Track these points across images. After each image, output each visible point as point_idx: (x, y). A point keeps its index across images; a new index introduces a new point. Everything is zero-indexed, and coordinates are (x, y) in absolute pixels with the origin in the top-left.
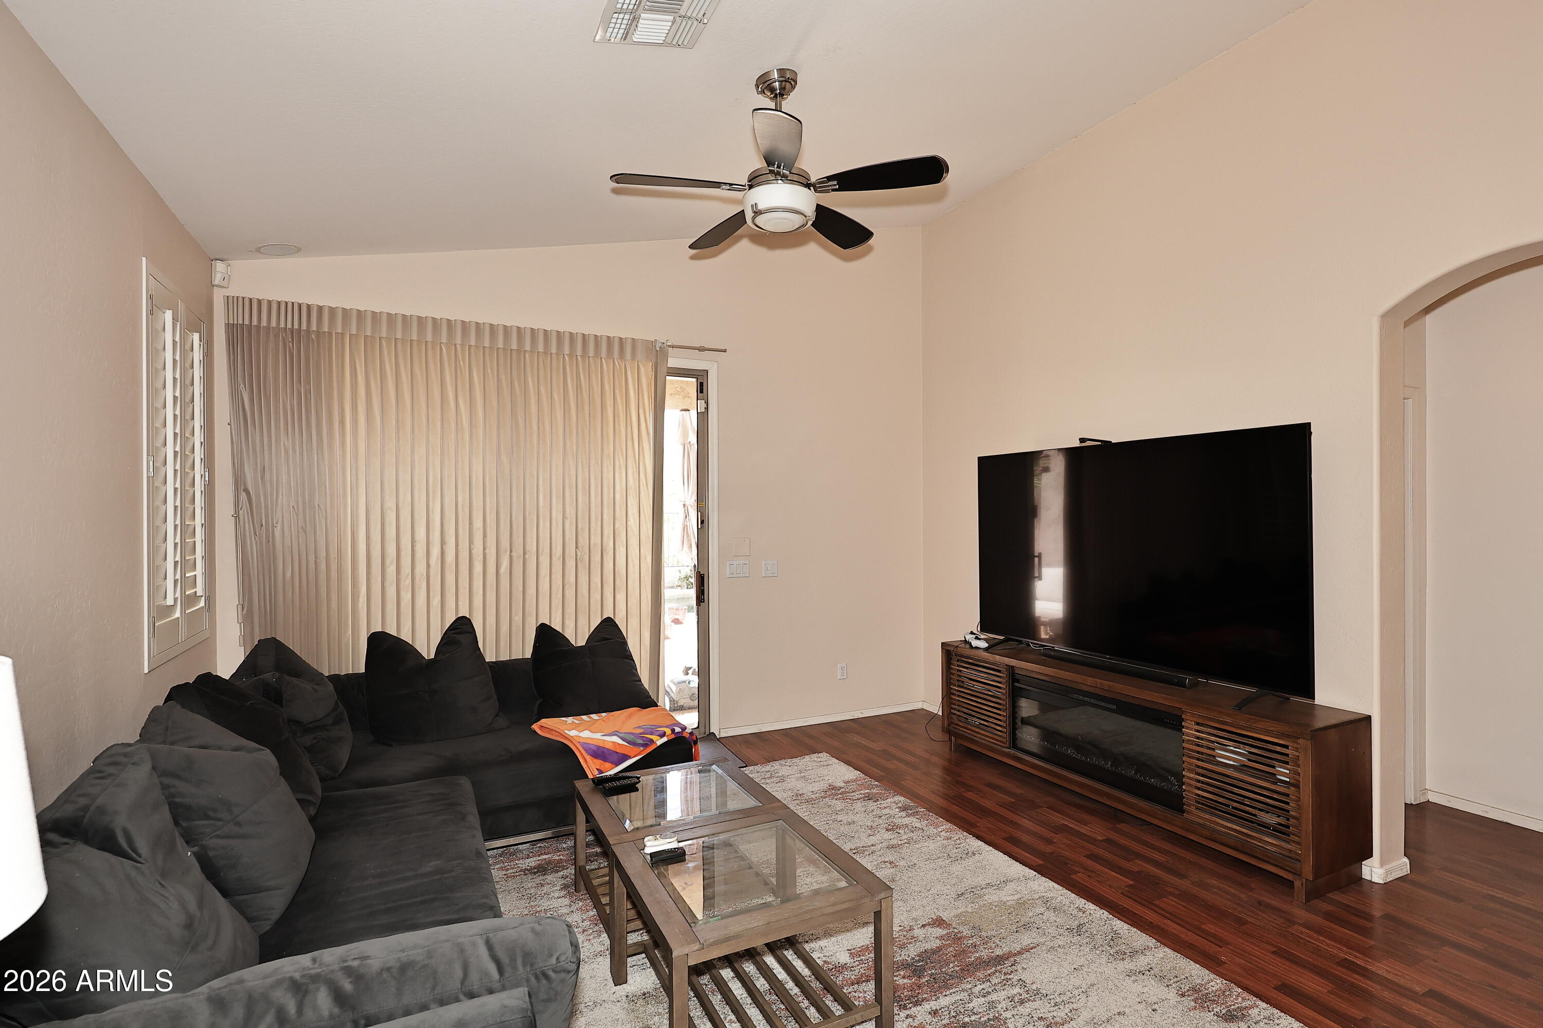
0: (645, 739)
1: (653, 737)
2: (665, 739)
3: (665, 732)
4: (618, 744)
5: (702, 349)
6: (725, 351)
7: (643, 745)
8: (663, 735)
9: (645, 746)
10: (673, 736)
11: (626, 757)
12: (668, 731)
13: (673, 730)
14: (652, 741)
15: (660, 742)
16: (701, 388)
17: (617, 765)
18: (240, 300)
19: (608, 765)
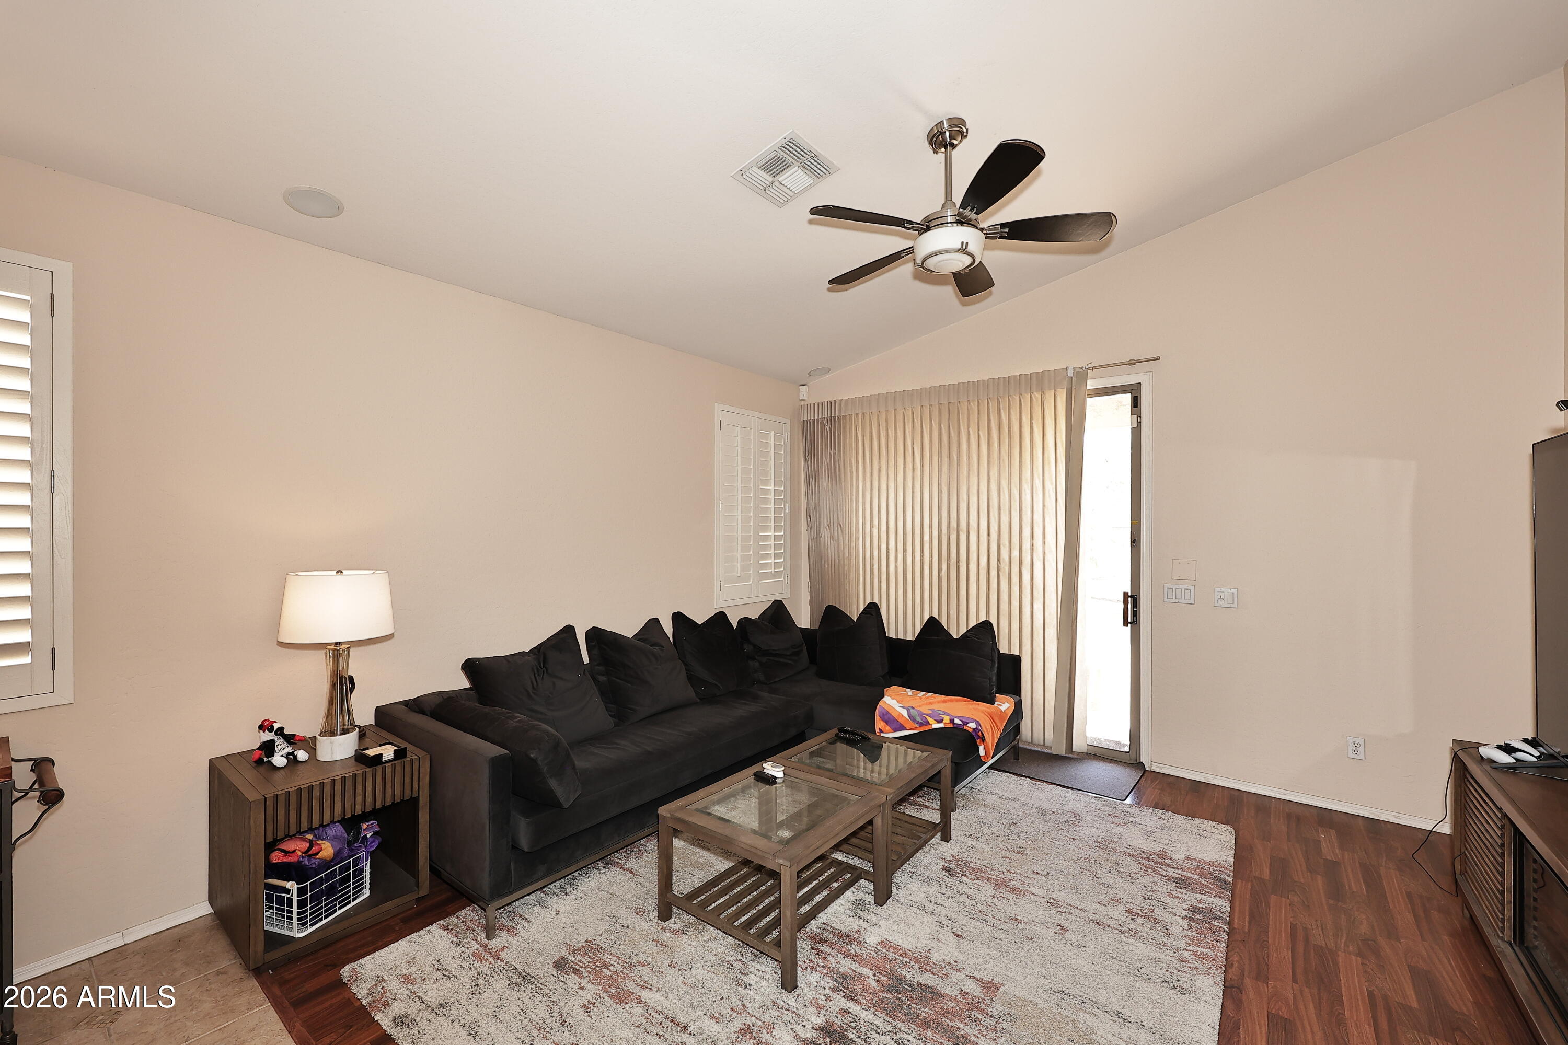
0: (924, 718)
1: (930, 720)
2: (941, 725)
3: (943, 720)
4: (902, 716)
5: (1132, 363)
6: (1158, 359)
7: (918, 723)
8: (940, 721)
9: (921, 724)
10: (951, 725)
11: (902, 728)
12: (947, 719)
13: (952, 721)
14: (928, 723)
15: (936, 726)
16: (1136, 403)
17: (896, 730)
18: (809, 406)
19: (888, 728)
